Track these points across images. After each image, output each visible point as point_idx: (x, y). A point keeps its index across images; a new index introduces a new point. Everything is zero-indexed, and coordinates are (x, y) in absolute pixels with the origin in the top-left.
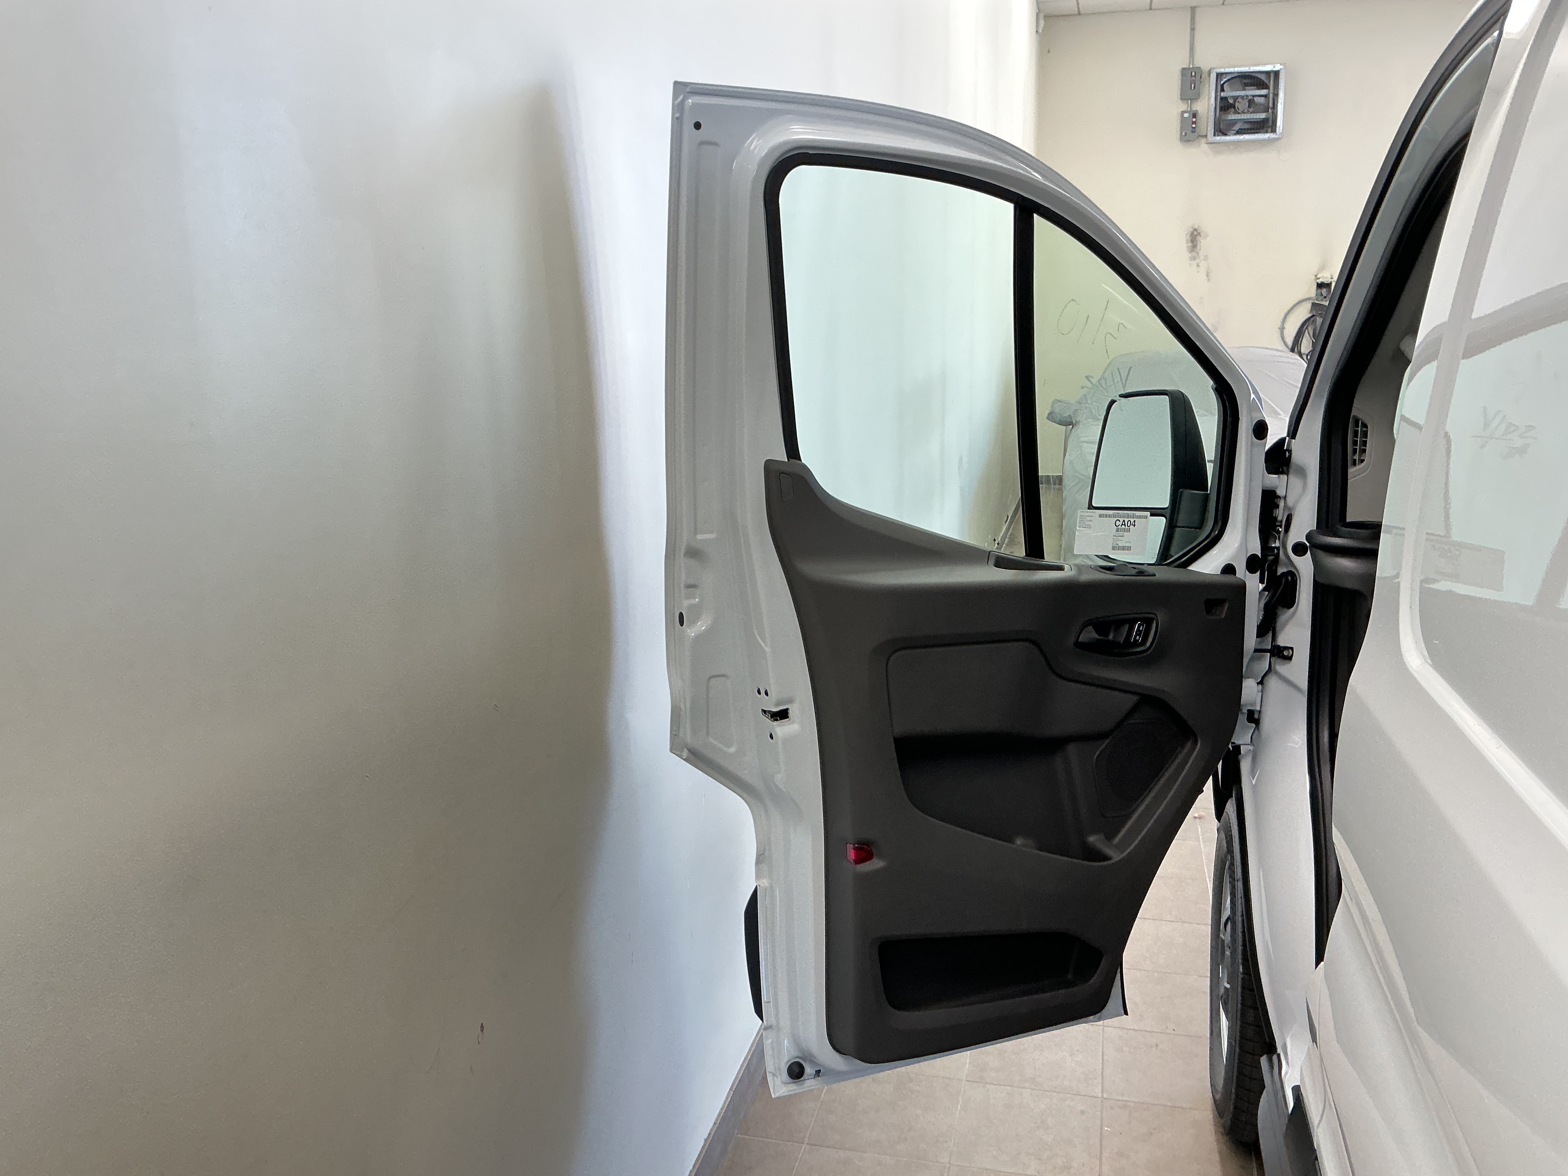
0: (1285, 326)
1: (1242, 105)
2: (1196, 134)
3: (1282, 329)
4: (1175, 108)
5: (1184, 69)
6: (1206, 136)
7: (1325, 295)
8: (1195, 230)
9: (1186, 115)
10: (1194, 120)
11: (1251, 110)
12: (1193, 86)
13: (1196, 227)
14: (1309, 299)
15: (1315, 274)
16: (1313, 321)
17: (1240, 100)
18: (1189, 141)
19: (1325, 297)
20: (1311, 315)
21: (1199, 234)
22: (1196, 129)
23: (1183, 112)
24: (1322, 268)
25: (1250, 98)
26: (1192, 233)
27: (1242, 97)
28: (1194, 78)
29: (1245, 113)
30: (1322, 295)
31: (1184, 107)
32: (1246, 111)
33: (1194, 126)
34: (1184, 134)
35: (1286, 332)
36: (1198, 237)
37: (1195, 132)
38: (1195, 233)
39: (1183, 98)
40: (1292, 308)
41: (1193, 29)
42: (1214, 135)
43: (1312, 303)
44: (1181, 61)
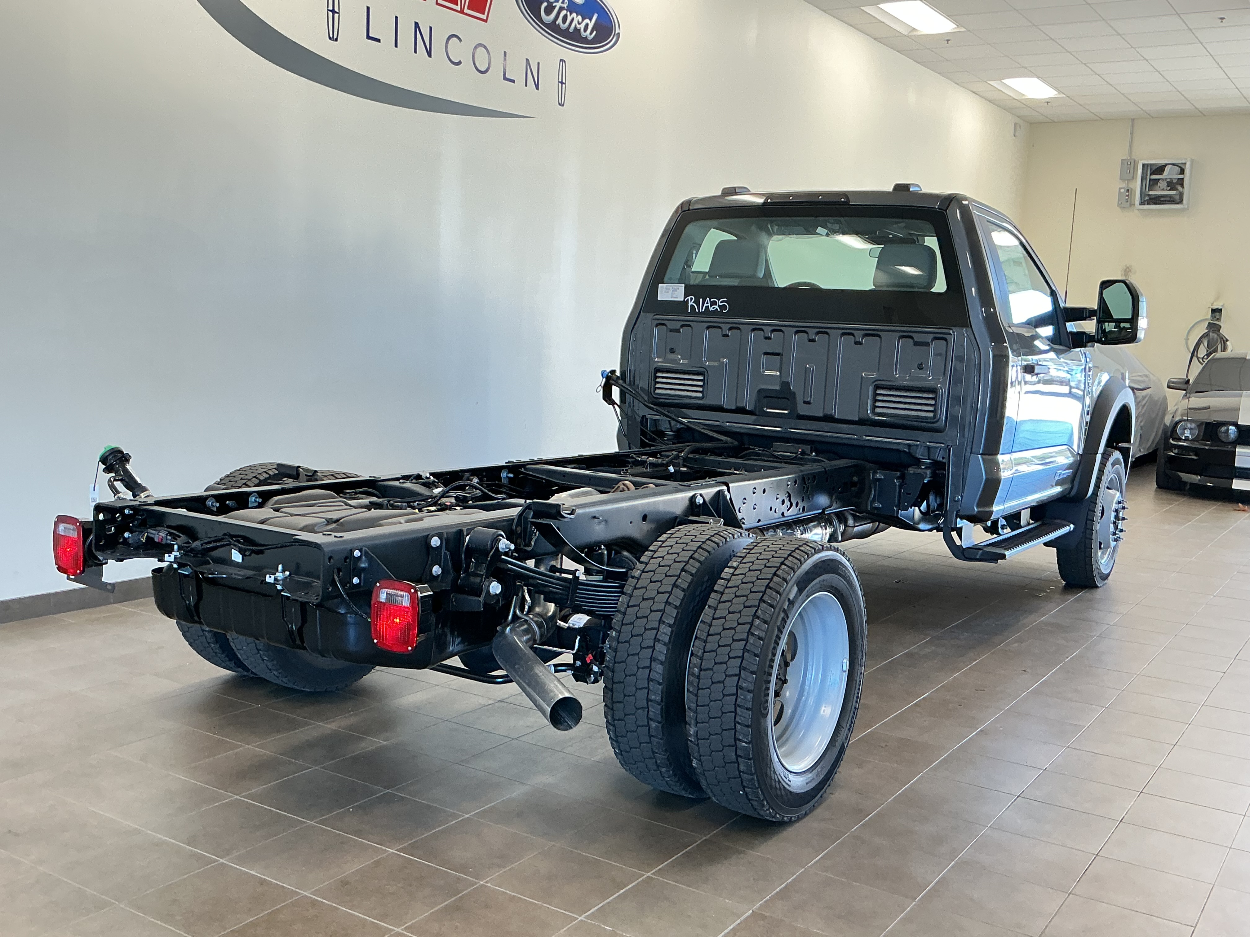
0: (1189, 337)
1: (1163, 184)
2: (1128, 203)
3: (1187, 339)
4: (1116, 185)
5: (1122, 160)
6: (1134, 205)
7: (1218, 317)
8: (1128, 268)
9: (1122, 190)
10: (1127, 194)
11: (1169, 188)
12: (1128, 171)
13: (1128, 266)
14: (1206, 319)
15: (1212, 302)
16: (1207, 335)
17: (1160, 181)
18: (1124, 208)
19: (1218, 319)
20: (1207, 331)
21: (1130, 271)
22: (1129, 200)
23: (1120, 189)
24: (1217, 299)
25: (1169, 180)
26: (1126, 270)
27: (1163, 180)
28: (1129, 166)
29: (1163, 190)
30: (1215, 317)
31: (1124, 185)
32: (1165, 189)
33: (1127, 198)
34: (1120, 203)
35: (1189, 342)
36: (1130, 274)
37: (1127, 202)
38: (1128, 270)
39: (1122, 179)
40: (1193, 327)
41: (1132, 134)
42: (1140, 204)
43: (1209, 323)
44: (1121, 153)
